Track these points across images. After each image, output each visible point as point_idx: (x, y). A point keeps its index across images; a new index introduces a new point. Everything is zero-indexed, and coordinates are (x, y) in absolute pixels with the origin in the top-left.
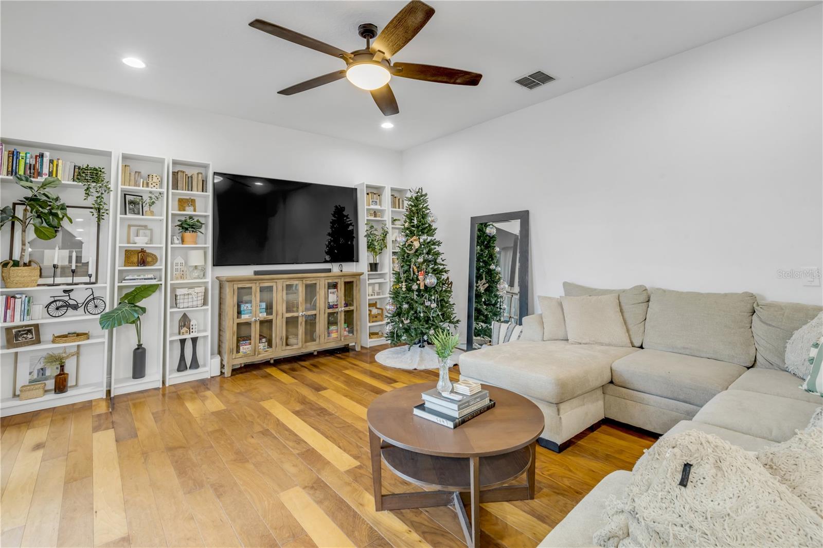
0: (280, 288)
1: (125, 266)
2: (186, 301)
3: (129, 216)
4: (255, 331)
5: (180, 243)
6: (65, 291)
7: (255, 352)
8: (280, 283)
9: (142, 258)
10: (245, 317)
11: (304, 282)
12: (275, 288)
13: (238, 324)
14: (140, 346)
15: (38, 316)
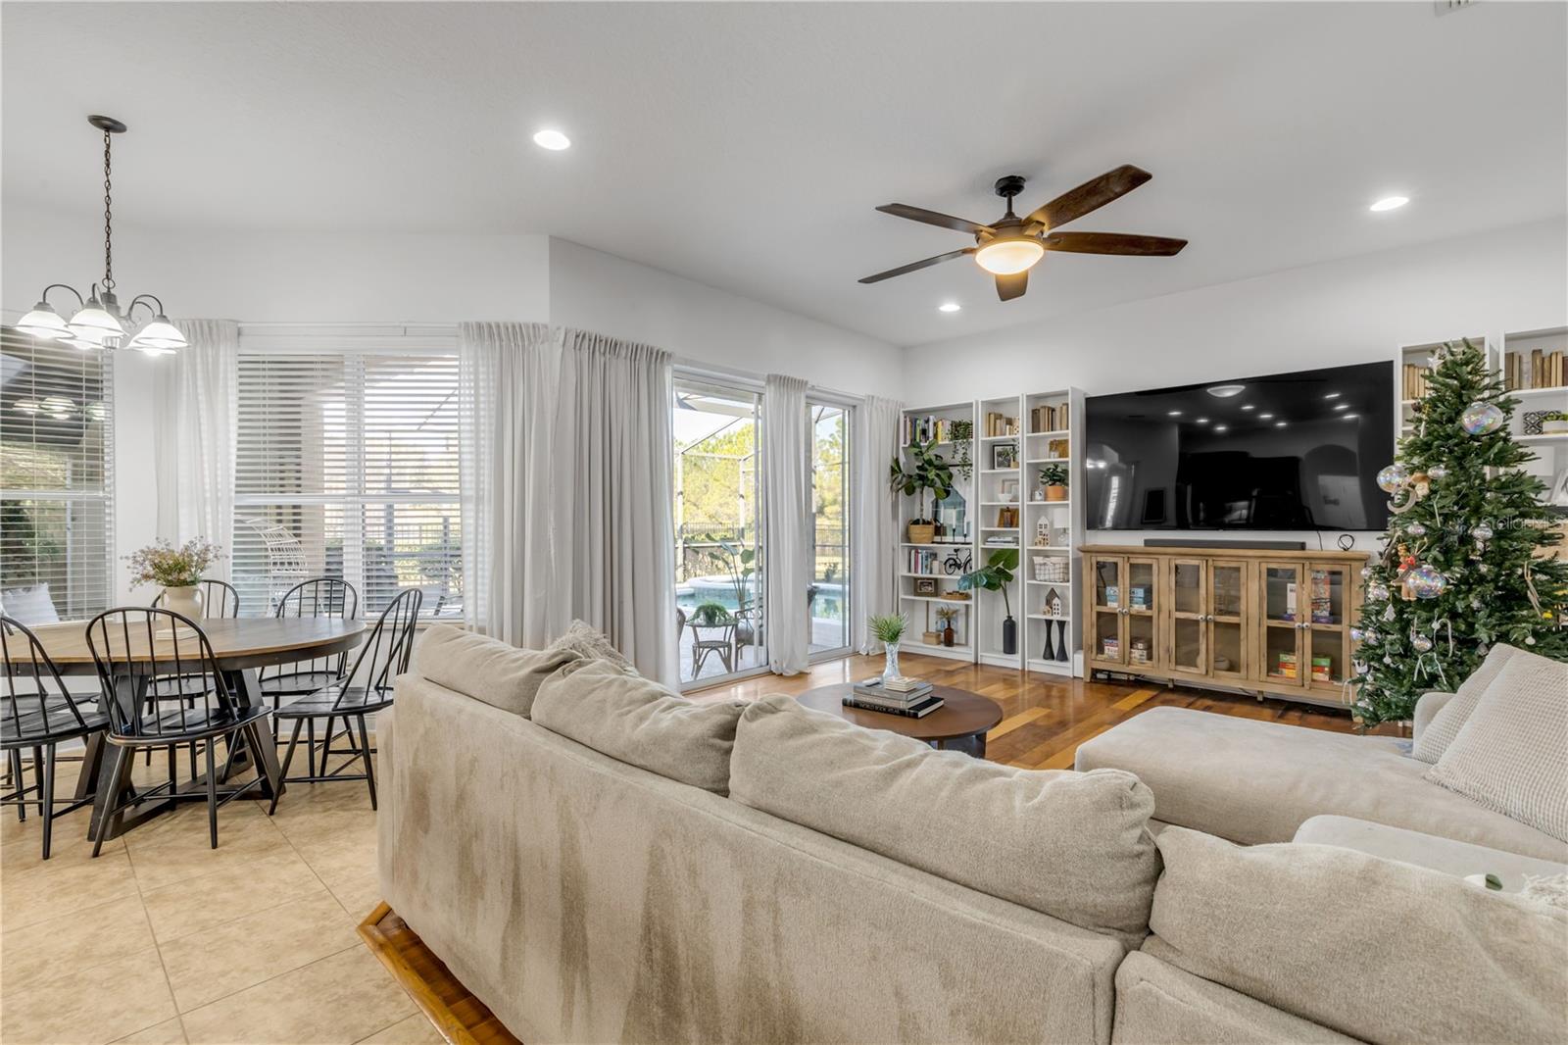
0: (1164, 568)
1: (999, 526)
2: (1042, 572)
3: (998, 470)
4: (1124, 628)
5: (1041, 500)
6: (956, 550)
7: (1126, 660)
8: (1164, 560)
9: (1010, 517)
10: (1113, 606)
11: (1210, 563)
12: (1155, 568)
13: (1099, 614)
14: (1010, 617)
15: (937, 571)
